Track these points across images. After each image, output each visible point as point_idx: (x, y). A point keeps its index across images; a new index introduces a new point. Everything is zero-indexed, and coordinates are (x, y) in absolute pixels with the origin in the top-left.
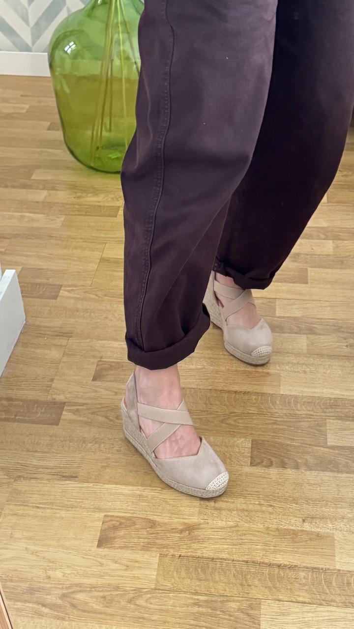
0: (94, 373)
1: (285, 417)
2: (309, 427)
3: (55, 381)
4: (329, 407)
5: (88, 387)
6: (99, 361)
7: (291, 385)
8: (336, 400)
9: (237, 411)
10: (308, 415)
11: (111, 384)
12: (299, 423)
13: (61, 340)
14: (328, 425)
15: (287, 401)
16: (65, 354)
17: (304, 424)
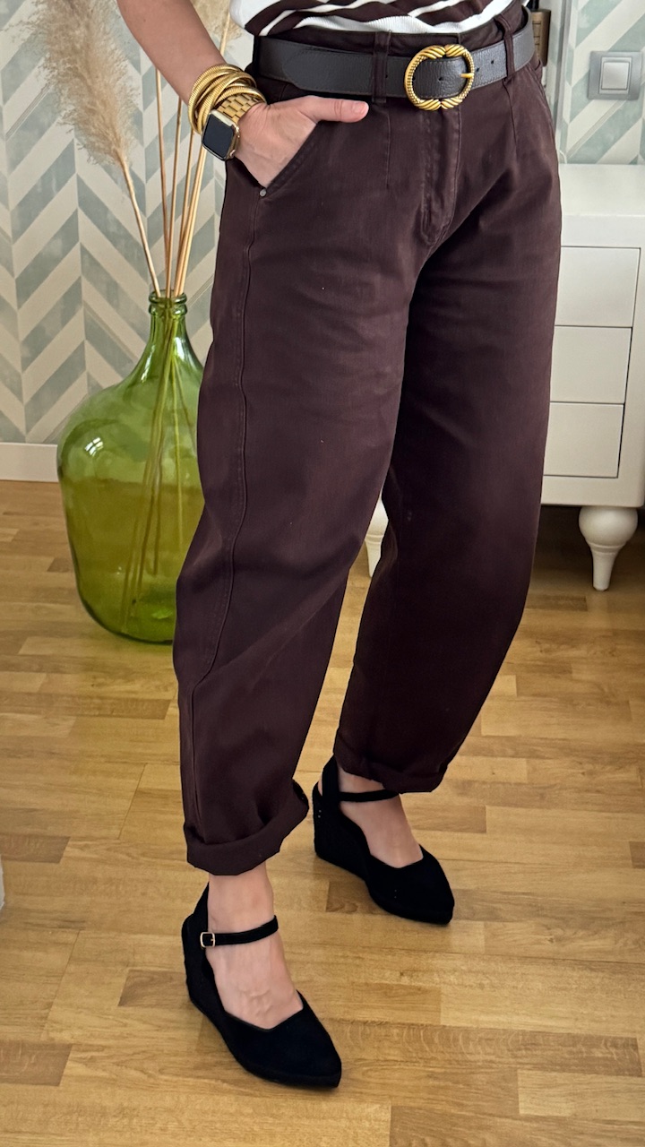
0: (122, 991)
1: (448, 1066)
2: (488, 1083)
3: (54, 1007)
4: (522, 1047)
5: (111, 1017)
6: (131, 971)
7: (458, 1010)
8: (534, 1034)
9: (366, 1057)
10: (486, 1061)
11: (151, 1012)
12: (472, 1075)
13: (65, 935)
14: (520, 1078)
15: (451, 1038)
16: (71, 959)
17: (480, 1078)
